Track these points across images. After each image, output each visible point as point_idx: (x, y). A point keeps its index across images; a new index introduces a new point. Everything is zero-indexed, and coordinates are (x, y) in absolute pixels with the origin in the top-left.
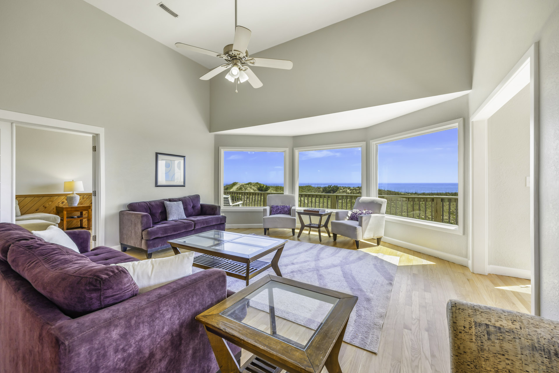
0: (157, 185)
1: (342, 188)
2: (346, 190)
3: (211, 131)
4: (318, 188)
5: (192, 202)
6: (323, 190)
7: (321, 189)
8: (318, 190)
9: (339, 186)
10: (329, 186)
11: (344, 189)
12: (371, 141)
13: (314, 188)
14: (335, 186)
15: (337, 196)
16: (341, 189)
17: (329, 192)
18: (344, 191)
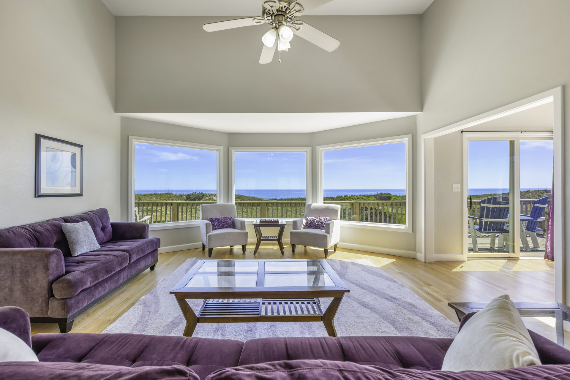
0: (38, 194)
1: (208, 195)
2: (212, 197)
3: (117, 109)
4: (180, 195)
5: (101, 221)
6: (187, 198)
7: (184, 196)
8: (181, 197)
9: (204, 193)
10: (193, 193)
11: (210, 196)
12: (317, 147)
13: (176, 195)
14: (200, 193)
15: (267, 204)
16: (207, 197)
17: (194, 200)
18: (210, 198)
